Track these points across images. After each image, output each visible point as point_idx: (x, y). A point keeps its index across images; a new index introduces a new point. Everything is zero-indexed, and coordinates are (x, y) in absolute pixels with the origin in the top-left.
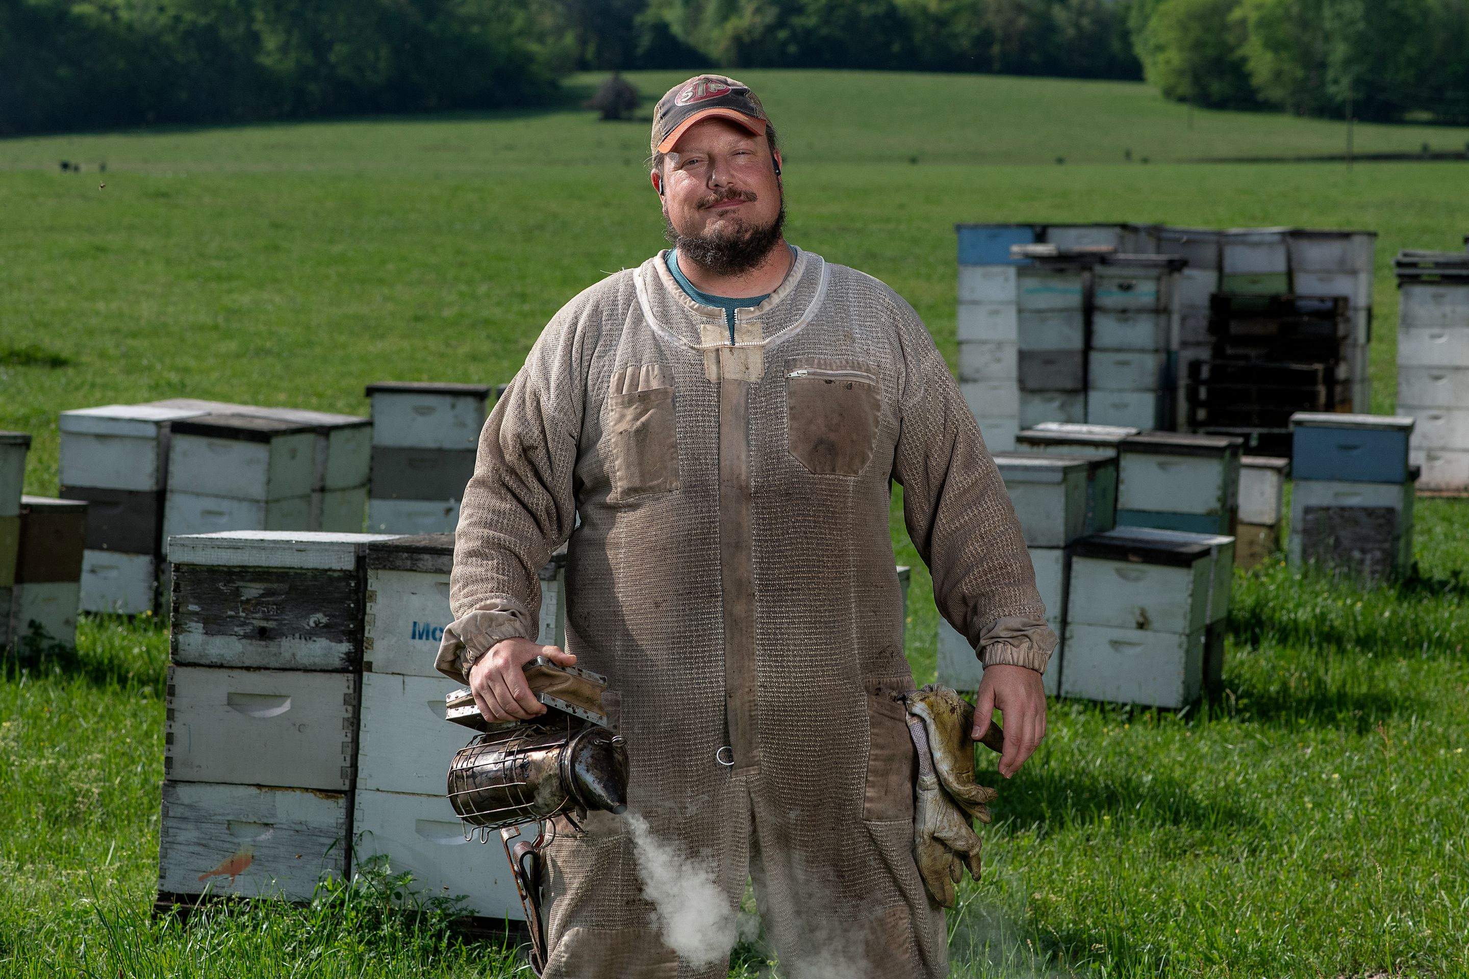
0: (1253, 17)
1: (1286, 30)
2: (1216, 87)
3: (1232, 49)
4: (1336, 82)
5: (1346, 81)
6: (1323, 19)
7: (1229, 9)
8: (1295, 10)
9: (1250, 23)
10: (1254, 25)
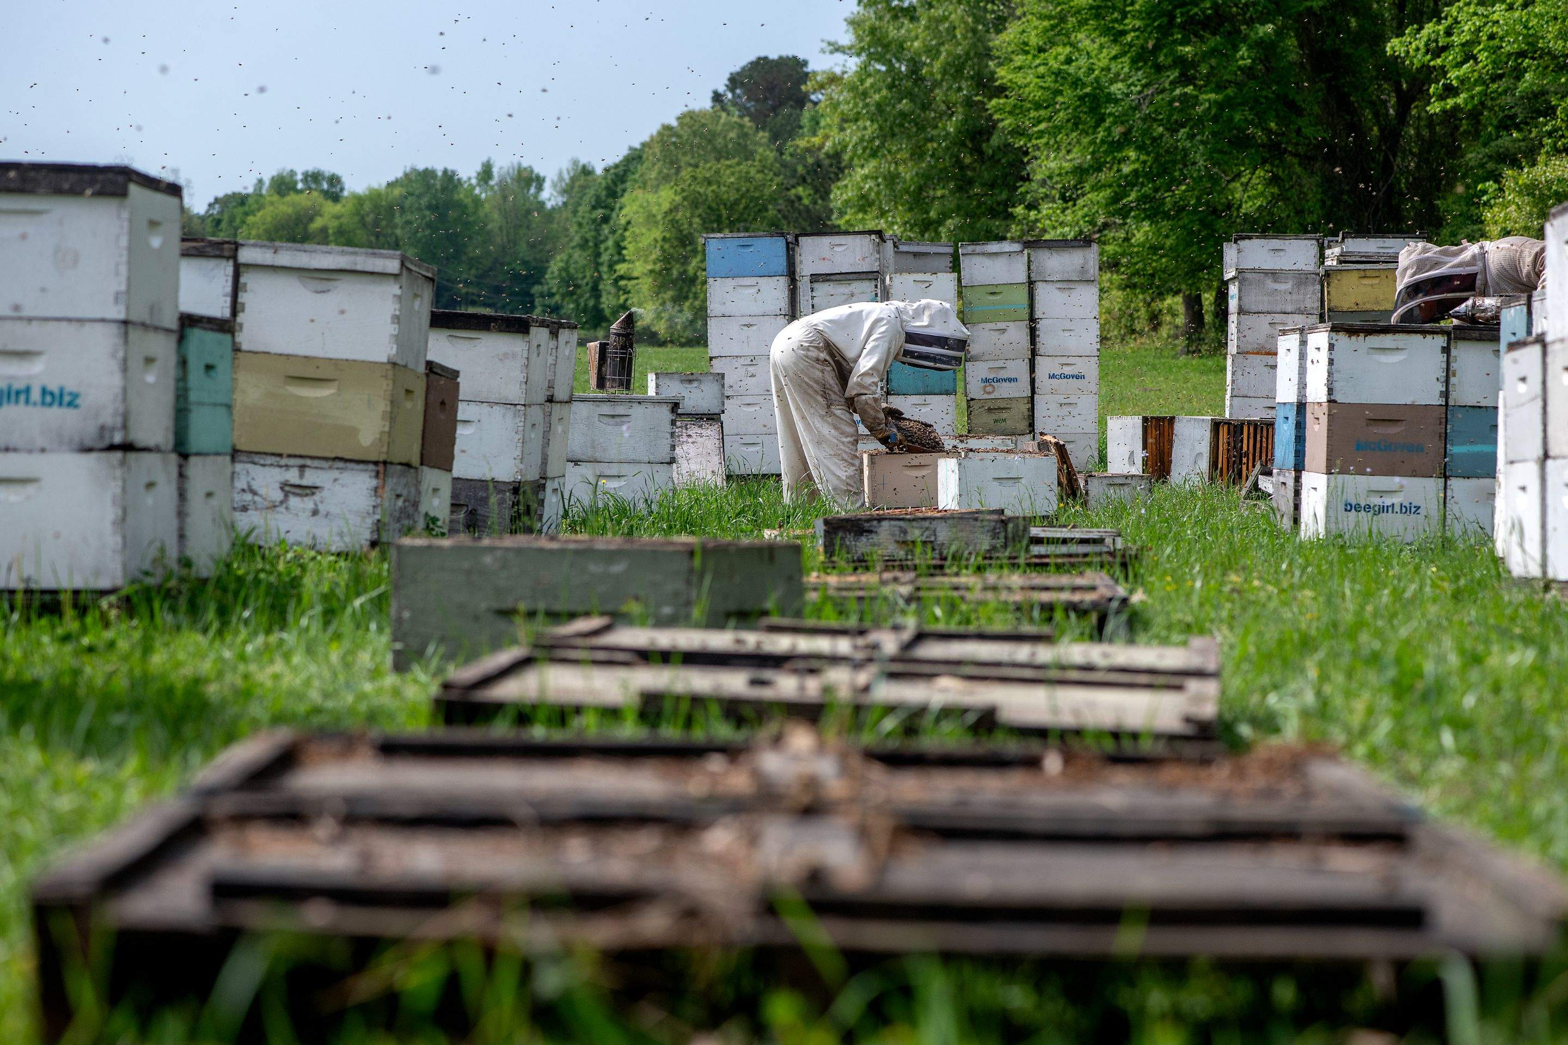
0: (333, 225)
6: (395, 226)
7: (311, 219)
8: (370, 219)
9: (330, 231)
10: (334, 233)
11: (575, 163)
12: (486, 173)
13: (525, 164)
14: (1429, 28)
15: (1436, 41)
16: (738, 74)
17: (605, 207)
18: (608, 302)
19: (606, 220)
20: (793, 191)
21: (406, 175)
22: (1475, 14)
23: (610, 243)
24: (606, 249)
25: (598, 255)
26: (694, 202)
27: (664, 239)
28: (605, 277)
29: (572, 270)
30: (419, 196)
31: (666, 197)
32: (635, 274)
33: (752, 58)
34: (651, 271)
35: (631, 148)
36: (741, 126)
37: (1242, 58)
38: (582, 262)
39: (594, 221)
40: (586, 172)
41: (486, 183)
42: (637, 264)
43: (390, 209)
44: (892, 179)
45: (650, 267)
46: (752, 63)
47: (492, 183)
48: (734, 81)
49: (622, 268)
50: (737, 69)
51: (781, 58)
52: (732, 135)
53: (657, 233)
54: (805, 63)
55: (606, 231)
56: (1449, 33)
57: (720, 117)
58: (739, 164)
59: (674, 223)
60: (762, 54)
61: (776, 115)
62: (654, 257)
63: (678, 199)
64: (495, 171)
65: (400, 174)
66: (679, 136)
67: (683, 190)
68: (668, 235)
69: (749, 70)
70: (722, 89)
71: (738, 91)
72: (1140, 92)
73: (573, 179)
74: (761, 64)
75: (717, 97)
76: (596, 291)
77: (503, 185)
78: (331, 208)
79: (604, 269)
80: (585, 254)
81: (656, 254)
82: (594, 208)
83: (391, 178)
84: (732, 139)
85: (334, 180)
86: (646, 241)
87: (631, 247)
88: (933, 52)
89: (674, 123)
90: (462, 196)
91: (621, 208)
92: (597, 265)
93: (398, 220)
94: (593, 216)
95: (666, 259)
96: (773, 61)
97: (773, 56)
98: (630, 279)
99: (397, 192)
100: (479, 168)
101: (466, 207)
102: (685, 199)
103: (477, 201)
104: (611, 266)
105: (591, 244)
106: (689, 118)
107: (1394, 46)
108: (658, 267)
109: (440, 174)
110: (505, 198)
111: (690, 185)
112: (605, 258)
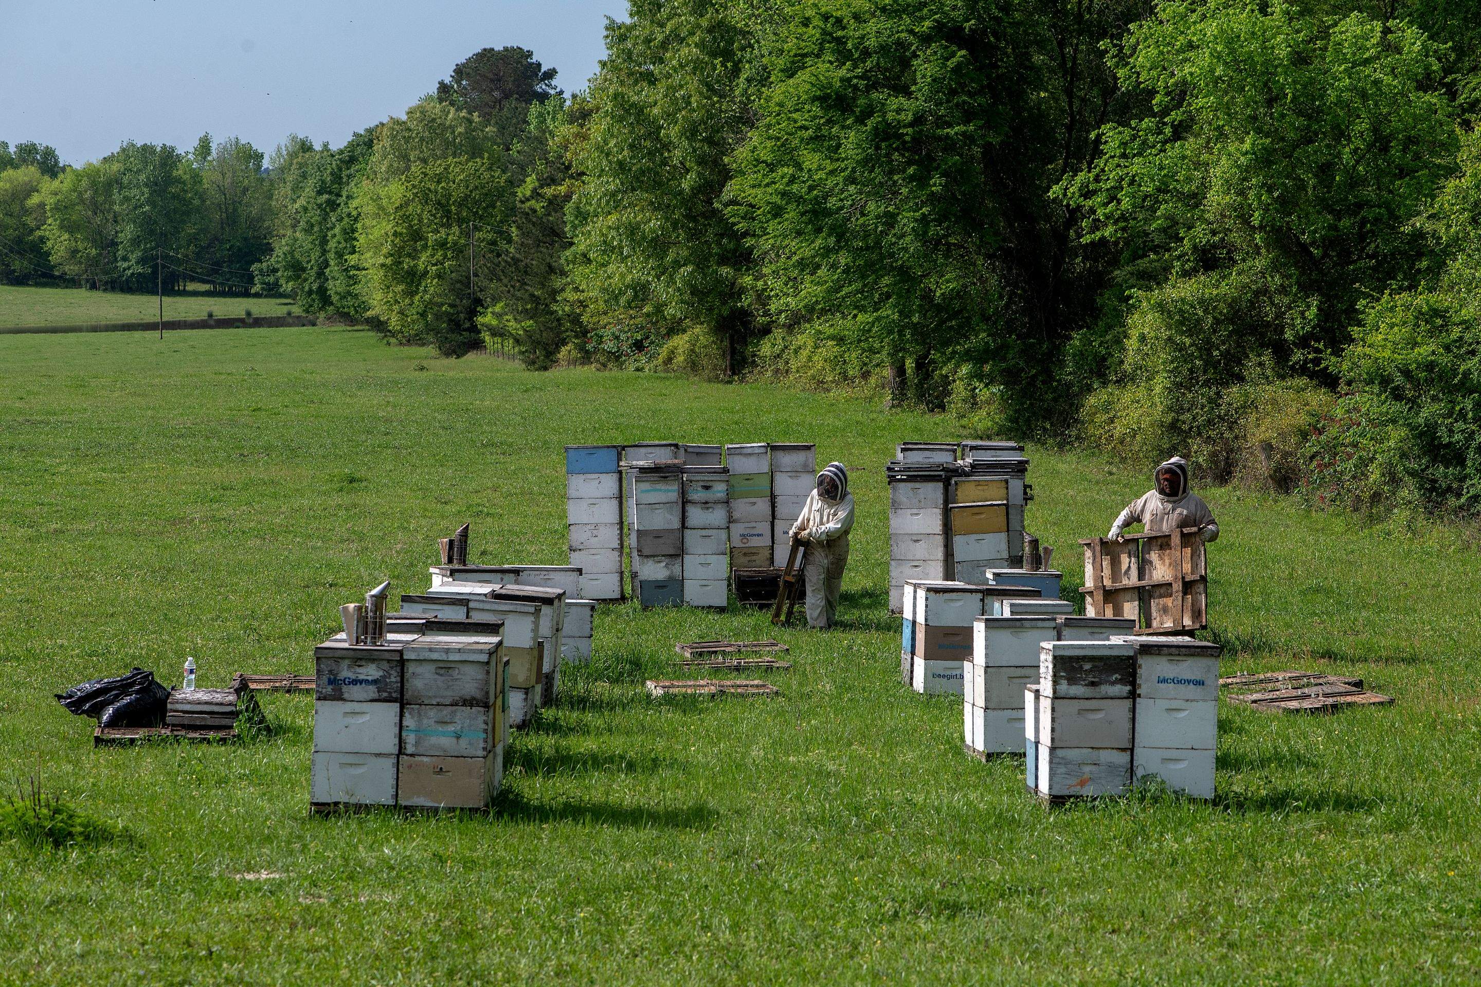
0: (51, 201)
1: (80, 213)
2: (18, 265)
3: (32, 231)
4: (125, 259)
5: (133, 257)
6: (113, 203)
7: (28, 195)
8: (87, 195)
9: (48, 208)
10: (51, 209)
11: (294, 139)
12: (204, 147)
13: (243, 141)
14: (1081, 177)
15: (1087, 186)
16: (463, 65)
17: (330, 193)
18: (335, 286)
19: (333, 205)
20: (528, 204)
21: (124, 150)
22: (1118, 166)
23: (337, 230)
24: (334, 236)
25: (324, 241)
26: (425, 197)
27: (395, 234)
28: (332, 263)
29: (297, 255)
30: (139, 171)
31: (395, 191)
32: (366, 265)
33: (478, 50)
34: (383, 265)
35: (355, 134)
36: (470, 121)
37: (935, 185)
38: (307, 246)
39: (319, 206)
40: (305, 147)
41: (205, 158)
42: (368, 255)
43: (109, 185)
44: (632, 230)
45: (381, 260)
46: (477, 55)
47: (209, 158)
48: (460, 72)
49: (353, 259)
50: (462, 60)
51: (506, 49)
52: (461, 130)
53: (387, 227)
54: (530, 54)
55: (333, 219)
56: (1097, 179)
57: (449, 112)
58: (467, 161)
59: (406, 218)
60: (488, 47)
61: (501, 109)
62: (385, 251)
63: (409, 195)
64: (214, 146)
65: (116, 150)
66: (409, 130)
67: (414, 186)
68: (399, 229)
69: (476, 60)
70: (448, 80)
71: (464, 82)
72: (852, 206)
73: (292, 155)
74: (487, 55)
75: (444, 88)
76: (320, 274)
77: (221, 160)
78: (48, 185)
79: (331, 255)
80: (310, 238)
81: (387, 248)
82: (319, 193)
83: (107, 154)
84: (460, 133)
85: (49, 153)
86: (376, 233)
87: (362, 239)
88: (670, 116)
89: (404, 117)
90: (180, 172)
91: (349, 197)
92: (324, 252)
93: (116, 197)
94: (319, 202)
95: (397, 254)
96: (499, 52)
97: (499, 47)
98: (359, 269)
99: (116, 167)
100: (196, 143)
101: (184, 183)
102: (415, 195)
103: (196, 177)
104: (340, 255)
105: (316, 229)
106: (419, 112)
107: (1055, 191)
108: (389, 261)
109: (159, 149)
110: (223, 175)
111: (421, 182)
112: (332, 244)
